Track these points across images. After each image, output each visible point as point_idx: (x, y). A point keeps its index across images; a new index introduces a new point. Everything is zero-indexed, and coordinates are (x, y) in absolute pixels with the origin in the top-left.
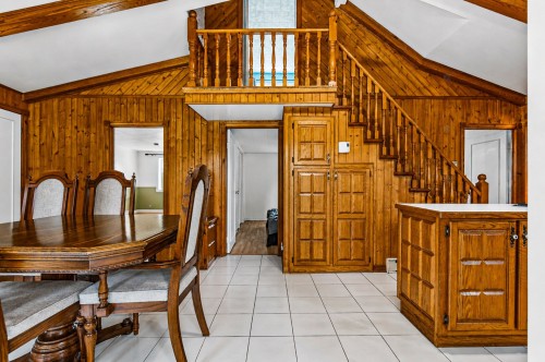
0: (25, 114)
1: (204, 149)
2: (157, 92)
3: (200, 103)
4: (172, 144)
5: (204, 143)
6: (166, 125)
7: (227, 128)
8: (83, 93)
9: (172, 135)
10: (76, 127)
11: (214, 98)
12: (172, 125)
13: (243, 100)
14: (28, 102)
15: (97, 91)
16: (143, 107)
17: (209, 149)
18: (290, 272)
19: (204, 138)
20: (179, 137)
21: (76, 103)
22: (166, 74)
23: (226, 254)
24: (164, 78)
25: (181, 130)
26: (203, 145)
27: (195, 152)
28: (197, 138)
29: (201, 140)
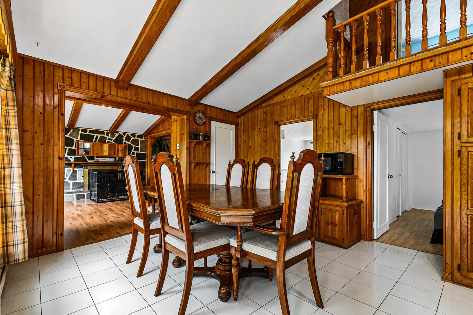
0: (237, 125)
1: (348, 133)
2: (308, 92)
3: (336, 92)
4: (320, 133)
5: (348, 128)
6: (315, 117)
7: (373, 110)
8: (263, 105)
9: (320, 125)
10: (260, 129)
11: (350, 84)
12: (320, 116)
13: (382, 78)
14: (238, 117)
15: (271, 102)
16: (298, 106)
17: (353, 133)
18: (454, 281)
19: (348, 123)
20: (326, 125)
21: (259, 113)
22: (315, 75)
23: (372, 239)
24: (314, 79)
25: (327, 120)
26: (347, 131)
27: (339, 138)
28: (341, 124)
29: (345, 126)
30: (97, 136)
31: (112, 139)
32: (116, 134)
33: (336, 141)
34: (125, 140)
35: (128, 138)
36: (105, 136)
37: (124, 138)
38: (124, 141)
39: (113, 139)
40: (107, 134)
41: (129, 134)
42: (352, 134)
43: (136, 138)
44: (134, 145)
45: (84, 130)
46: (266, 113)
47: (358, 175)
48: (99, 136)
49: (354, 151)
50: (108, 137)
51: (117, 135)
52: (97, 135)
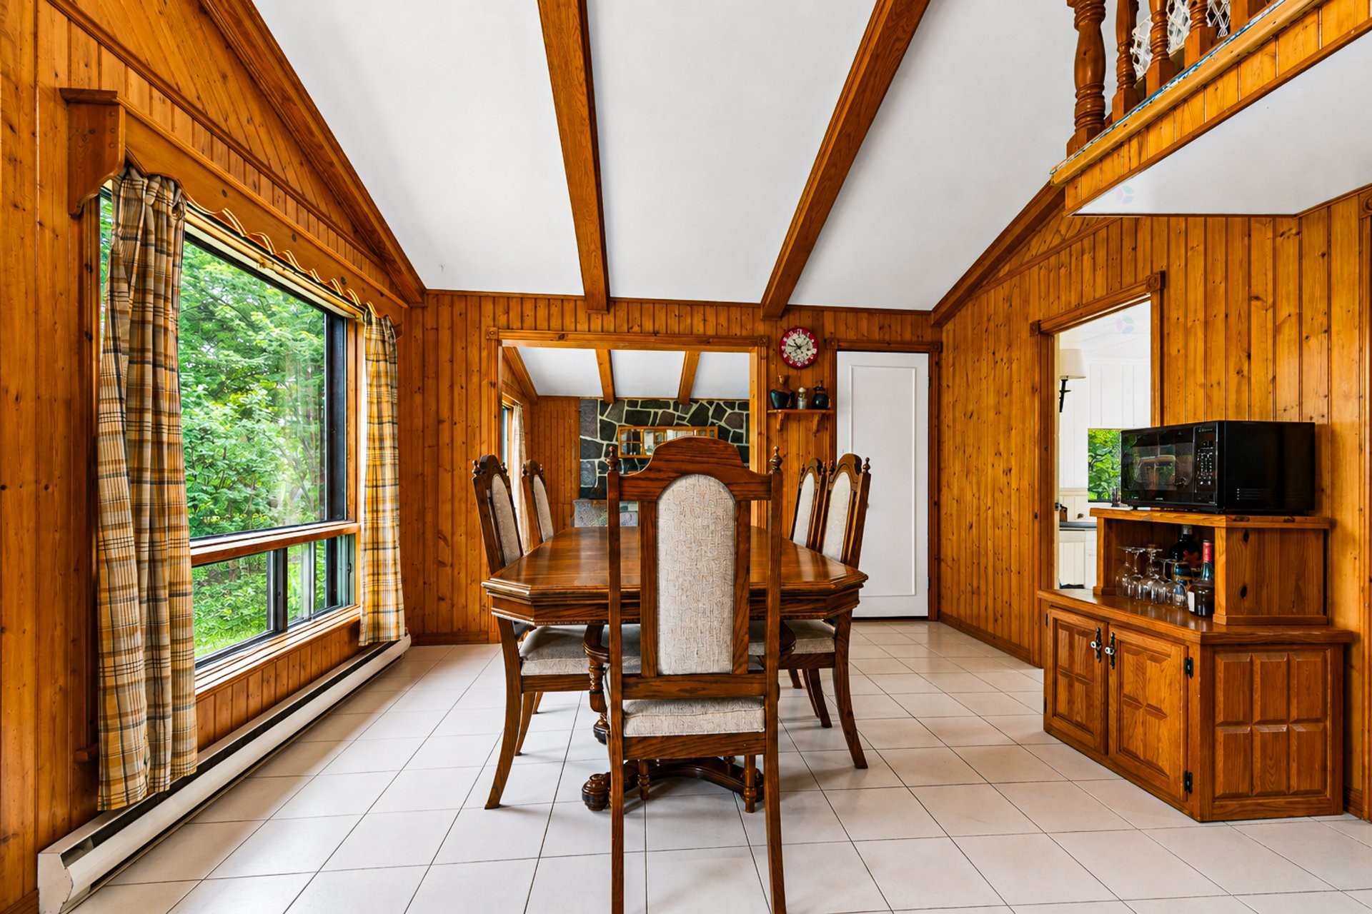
0: (933, 350)
1: (1288, 332)
4: (1175, 346)
5: (1286, 310)
6: (1158, 286)
8: (1003, 272)
9: (1175, 313)
10: (994, 354)
12: (1175, 279)
14: (939, 324)
15: (1024, 256)
17: (1309, 330)
19: (1287, 291)
20: (1197, 311)
21: (992, 301)
25: (1201, 290)
26: (1284, 322)
27: (1249, 356)
28: (1257, 298)
29: (1274, 303)
30: (656, 414)
31: (685, 418)
32: (694, 405)
33: (1238, 373)
34: (712, 418)
35: (719, 412)
36: (671, 411)
37: (710, 413)
38: (710, 420)
39: (688, 416)
40: (676, 409)
41: (721, 403)
42: (1304, 335)
43: (737, 410)
44: (732, 428)
45: (633, 403)
46: (1009, 300)
47: (1338, 517)
48: (660, 411)
49: (1314, 411)
50: (676, 413)
51: (695, 407)
52: (656, 410)
